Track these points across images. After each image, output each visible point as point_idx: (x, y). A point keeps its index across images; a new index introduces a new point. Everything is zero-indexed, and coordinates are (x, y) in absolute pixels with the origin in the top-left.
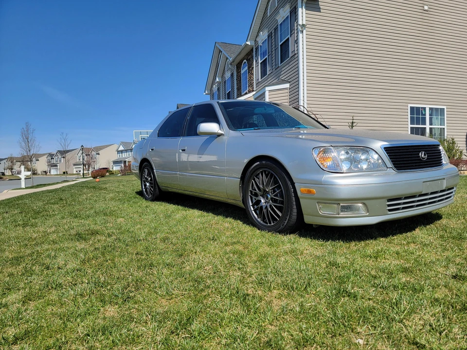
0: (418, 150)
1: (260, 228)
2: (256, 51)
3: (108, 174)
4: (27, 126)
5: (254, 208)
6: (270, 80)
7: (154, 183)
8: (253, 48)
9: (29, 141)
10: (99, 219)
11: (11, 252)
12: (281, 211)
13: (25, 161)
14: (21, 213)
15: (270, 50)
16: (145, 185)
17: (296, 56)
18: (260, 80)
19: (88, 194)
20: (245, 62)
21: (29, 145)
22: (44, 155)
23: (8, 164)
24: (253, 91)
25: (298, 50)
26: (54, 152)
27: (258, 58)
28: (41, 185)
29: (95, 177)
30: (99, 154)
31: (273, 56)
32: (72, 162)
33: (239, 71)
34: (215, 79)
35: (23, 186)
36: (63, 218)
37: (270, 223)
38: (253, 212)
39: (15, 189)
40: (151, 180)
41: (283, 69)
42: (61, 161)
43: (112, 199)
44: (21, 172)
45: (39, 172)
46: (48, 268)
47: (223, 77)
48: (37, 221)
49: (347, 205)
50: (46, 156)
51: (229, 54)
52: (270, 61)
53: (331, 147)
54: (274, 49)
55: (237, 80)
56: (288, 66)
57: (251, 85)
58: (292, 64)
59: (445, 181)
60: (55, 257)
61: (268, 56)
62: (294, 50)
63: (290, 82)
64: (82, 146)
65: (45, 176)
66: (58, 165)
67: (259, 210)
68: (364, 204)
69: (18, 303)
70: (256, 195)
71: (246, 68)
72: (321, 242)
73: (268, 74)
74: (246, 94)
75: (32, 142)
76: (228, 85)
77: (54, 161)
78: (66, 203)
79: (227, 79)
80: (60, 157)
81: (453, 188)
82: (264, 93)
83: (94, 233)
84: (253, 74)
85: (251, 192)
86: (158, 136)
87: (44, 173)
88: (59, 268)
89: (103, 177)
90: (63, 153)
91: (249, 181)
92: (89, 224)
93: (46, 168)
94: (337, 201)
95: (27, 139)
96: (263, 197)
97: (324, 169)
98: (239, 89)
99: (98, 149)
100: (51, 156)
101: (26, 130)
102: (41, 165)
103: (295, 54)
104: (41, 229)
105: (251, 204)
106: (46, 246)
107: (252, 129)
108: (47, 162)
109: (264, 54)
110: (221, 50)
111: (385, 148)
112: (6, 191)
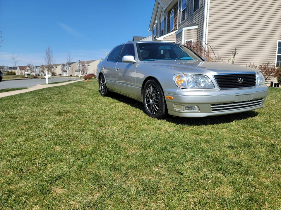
0: (237, 77)
1: (149, 115)
2: (180, 4)
3: (93, 77)
4: (49, 48)
5: (147, 104)
6: (187, 23)
7: (105, 86)
8: (178, 2)
9: (50, 57)
10: (73, 105)
11: (26, 119)
12: (158, 107)
13: (50, 68)
14: (38, 99)
15: (188, 3)
16: (101, 87)
17: (203, 8)
18: (181, 23)
19: (75, 89)
20: (173, 11)
21: (50, 60)
22: (60, 65)
23: (41, 69)
24: (176, 30)
25: (204, 4)
26: (65, 63)
27: (180, 8)
28: (57, 82)
29: (86, 79)
30: (89, 65)
31: (189, 7)
32: (74, 70)
33: (169, 17)
34: (155, 21)
35: (47, 82)
36: (56, 103)
37: (154, 113)
38: (147, 106)
39: (43, 84)
40: (104, 85)
41: (195, 16)
42: (68, 69)
43: (85, 94)
44: (46, 75)
45: (57, 74)
46: (39, 127)
47: (159, 20)
48: (44, 103)
49: (190, 106)
50: (61, 65)
51: (164, 5)
52: (188, 11)
53: (183, 74)
54: (190, 3)
55: (167, 22)
56: (198, 14)
57: (176, 26)
58: (200, 13)
59: (253, 95)
60: (44, 122)
61: (187, 7)
62: (202, 4)
63: (198, 25)
64: (79, 61)
65: (60, 77)
66: (67, 71)
67: (149, 106)
68: (197, 106)
69: (22, 142)
70: (148, 98)
71: (173, 15)
72: (174, 124)
73: (186, 19)
74: (172, 31)
75: (51, 58)
76: (163, 25)
77: (65, 69)
78: (62, 95)
79: (162, 21)
80: (68, 66)
81: (262, 99)
82: (182, 32)
83: (67, 112)
84: (177, 19)
85: (146, 96)
86: (108, 60)
87: (60, 75)
88: (44, 128)
89: (91, 79)
90: (70, 64)
91: (145, 90)
92: (67, 107)
93: (61, 73)
94: (183, 104)
95: (49, 56)
96: (151, 99)
97: (178, 86)
98: (168, 28)
99: (89, 62)
100: (64, 65)
101: (48, 51)
102: (58, 71)
103: (203, 6)
104: (44, 108)
105: (146, 102)
106: (42, 117)
107: (152, 60)
108: (62, 69)
109: (184, 6)
110: (160, 3)
111: (214, 76)
112: (38, 85)
